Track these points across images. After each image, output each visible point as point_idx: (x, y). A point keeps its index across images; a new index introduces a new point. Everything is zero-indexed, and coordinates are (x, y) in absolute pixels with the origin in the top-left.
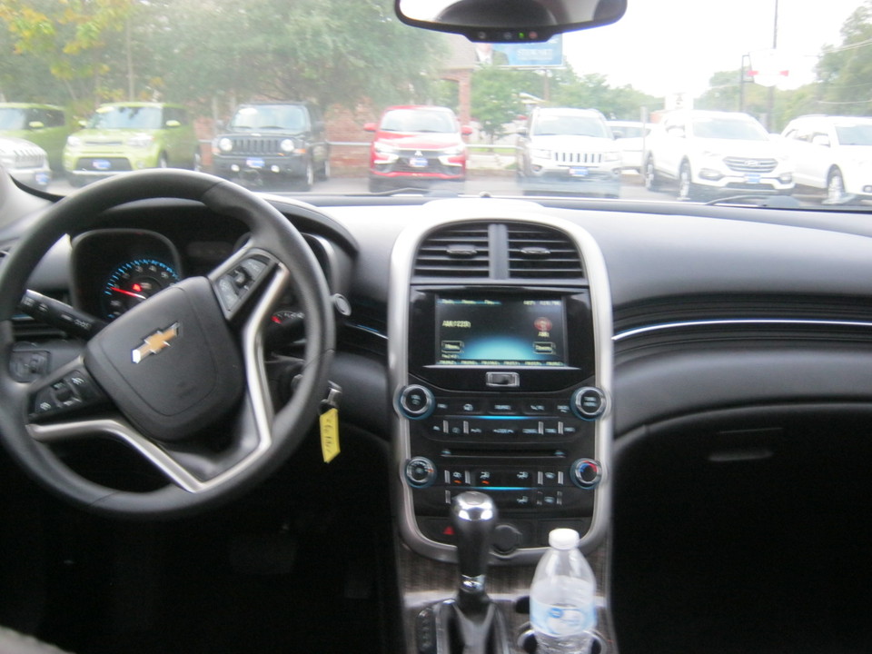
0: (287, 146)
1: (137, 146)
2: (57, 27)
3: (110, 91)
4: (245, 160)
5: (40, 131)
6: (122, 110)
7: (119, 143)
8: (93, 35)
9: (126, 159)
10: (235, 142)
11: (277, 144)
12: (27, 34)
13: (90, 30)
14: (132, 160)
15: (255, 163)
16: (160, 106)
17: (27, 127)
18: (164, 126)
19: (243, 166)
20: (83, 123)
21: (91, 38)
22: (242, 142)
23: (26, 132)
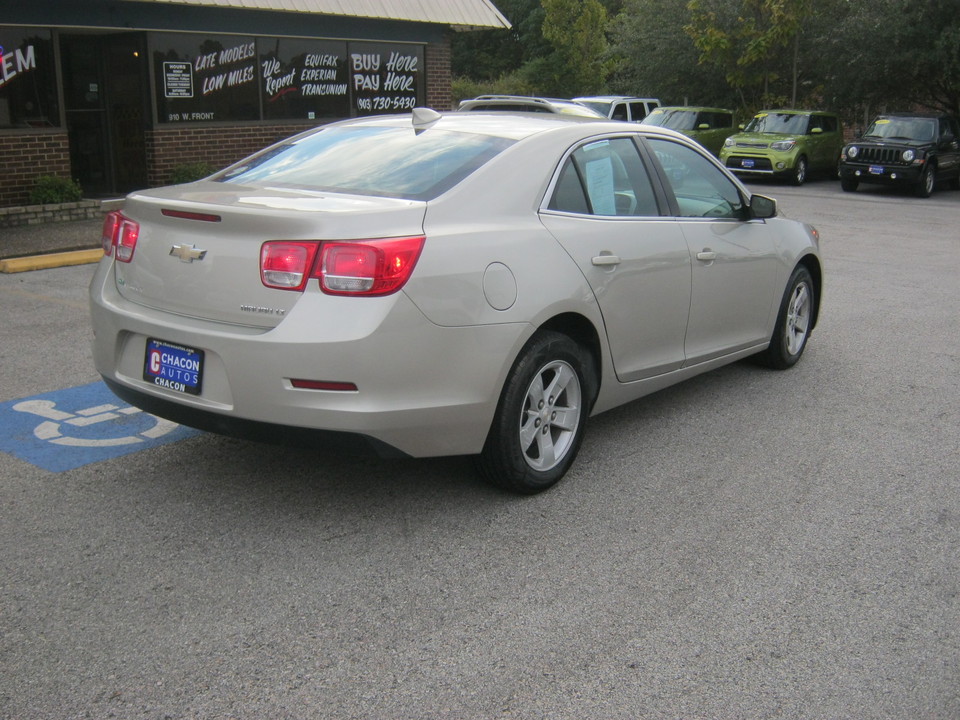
0: (908, 155)
1: (780, 148)
2: (734, 41)
3: (776, 97)
4: (868, 167)
5: (705, 132)
6: (779, 115)
7: (765, 146)
8: (762, 49)
9: (768, 159)
10: (860, 151)
11: (899, 153)
12: (707, 48)
13: (758, 45)
14: (774, 162)
15: (875, 170)
16: (808, 113)
17: (696, 127)
18: (808, 132)
19: (865, 171)
20: (742, 126)
21: (760, 52)
22: (867, 150)
23: (693, 132)
